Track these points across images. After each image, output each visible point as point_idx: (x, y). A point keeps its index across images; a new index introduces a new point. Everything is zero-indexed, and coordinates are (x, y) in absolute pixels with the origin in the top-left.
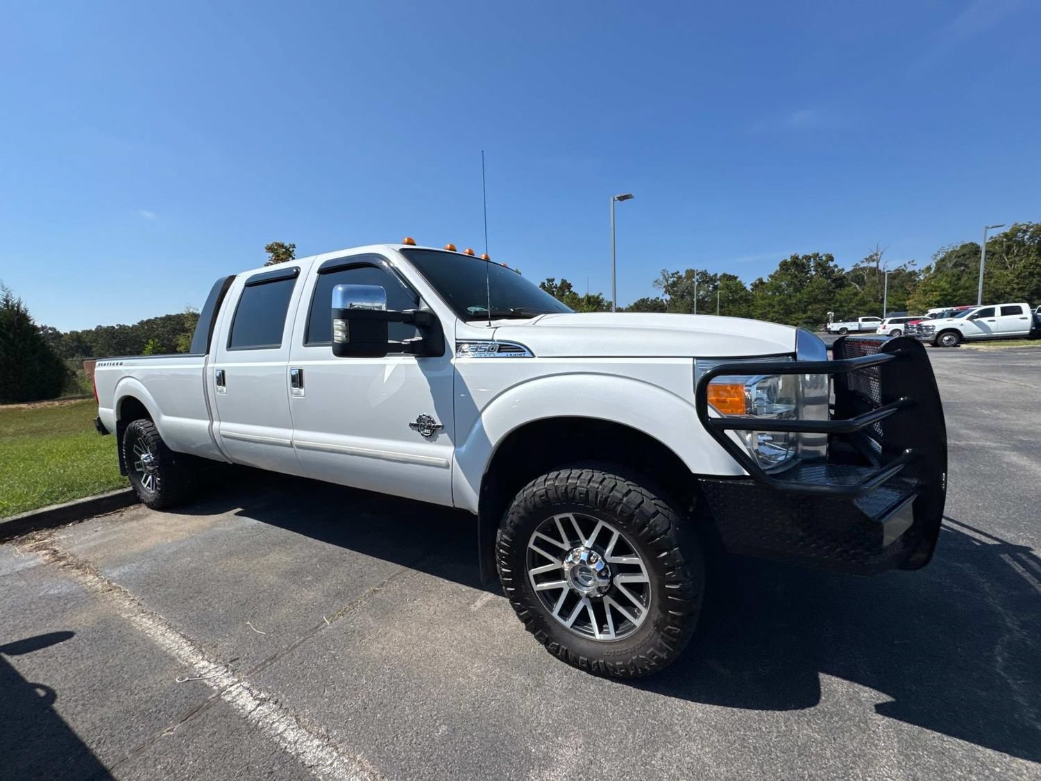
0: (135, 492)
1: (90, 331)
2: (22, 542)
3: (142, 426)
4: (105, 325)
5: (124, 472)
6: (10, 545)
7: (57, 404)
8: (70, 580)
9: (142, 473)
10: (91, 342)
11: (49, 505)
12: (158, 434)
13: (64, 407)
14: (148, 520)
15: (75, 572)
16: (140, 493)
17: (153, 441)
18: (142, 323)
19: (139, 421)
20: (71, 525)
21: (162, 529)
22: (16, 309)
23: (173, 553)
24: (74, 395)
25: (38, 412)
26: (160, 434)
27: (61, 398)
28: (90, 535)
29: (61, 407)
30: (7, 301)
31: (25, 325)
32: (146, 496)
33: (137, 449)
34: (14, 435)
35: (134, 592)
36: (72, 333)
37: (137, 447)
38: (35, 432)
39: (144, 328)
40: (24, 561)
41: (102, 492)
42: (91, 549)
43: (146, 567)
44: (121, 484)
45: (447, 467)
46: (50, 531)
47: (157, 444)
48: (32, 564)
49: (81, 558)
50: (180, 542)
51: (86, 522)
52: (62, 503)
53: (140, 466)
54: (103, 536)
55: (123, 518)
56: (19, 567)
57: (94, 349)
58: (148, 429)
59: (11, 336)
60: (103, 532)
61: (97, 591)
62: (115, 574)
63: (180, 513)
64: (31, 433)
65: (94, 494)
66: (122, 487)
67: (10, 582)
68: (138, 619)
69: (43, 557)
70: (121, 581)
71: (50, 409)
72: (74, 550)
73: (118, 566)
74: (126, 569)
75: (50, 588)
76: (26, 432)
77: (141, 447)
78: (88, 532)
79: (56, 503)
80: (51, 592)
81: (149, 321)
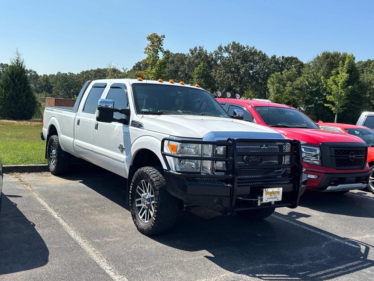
0: (48, 166)
1: (53, 76)
2: (12, 175)
3: (55, 138)
4: (62, 72)
5: (46, 158)
6: (9, 175)
7: (29, 123)
8: (23, 186)
9: (52, 158)
10: (53, 83)
11: (21, 164)
12: (59, 142)
13: (32, 126)
14: (50, 177)
15: (25, 185)
16: (50, 167)
17: (57, 145)
18: (83, 73)
19: (54, 135)
20: (26, 173)
21: (53, 181)
22: (21, 65)
23: (53, 187)
24: (37, 119)
25: (20, 126)
26: (60, 142)
27: (31, 120)
28: (31, 177)
29: (31, 126)
30: (18, 61)
31: (23, 75)
32: (51, 169)
33: (52, 148)
34: (11, 137)
35: (39, 193)
36: (44, 75)
37: (52, 147)
38: (19, 137)
39: (83, 76)
40: (12, 180)
41: (38, 164)
42: (30, 181)
43: (44, 189)
44: (44, 162)
45: (124, 162)
46: (20, 173)
47: (58, 146)
48: (14, 181)
49: (27, 182)
50: (57, 185)
51: (31, 173)
52: (25, 164)
53: (51, 156)
54: (35, 179)
55: (42, 175)
56: (11, 181)
57: (54, 88)
58: (56, 140)
59: (16, 81)
60: (35, 177)
61: (30, 190)
62: (35, 188)
63: (61, 178)
64: (16, 137)
65: (35, 164)
66: (45, 164)
67: (8, 183)
68: (38, 198)
69: (17, 180)
70: (36, 190)
71: (25, 126)
72: (26, 180)
73: (36, 186)
74: (39, 188)
75: (18, 187)
76: (15, 136)
77: (53, 147)
78: (30, 177)
79: (23, 164)
80: (18, 188)
81: (87, 71)
